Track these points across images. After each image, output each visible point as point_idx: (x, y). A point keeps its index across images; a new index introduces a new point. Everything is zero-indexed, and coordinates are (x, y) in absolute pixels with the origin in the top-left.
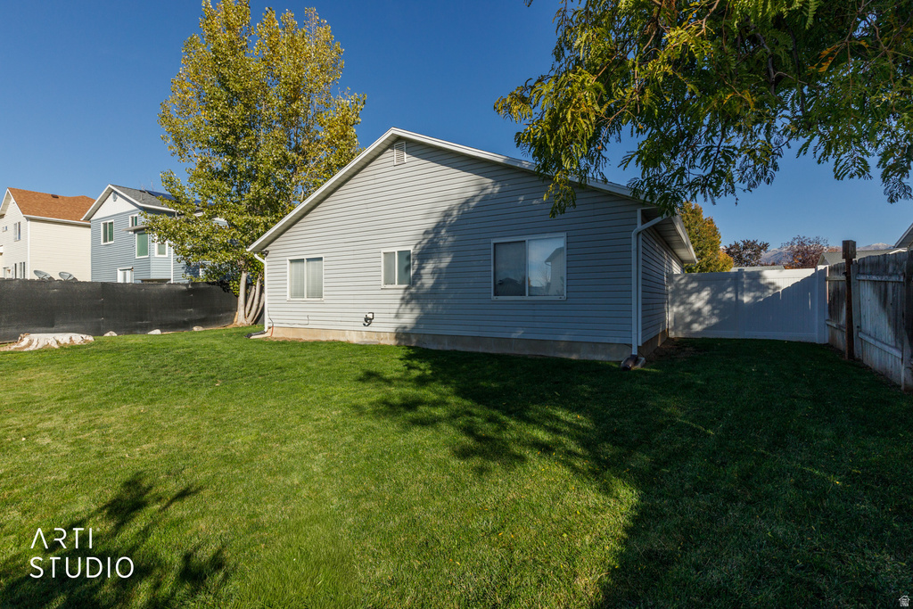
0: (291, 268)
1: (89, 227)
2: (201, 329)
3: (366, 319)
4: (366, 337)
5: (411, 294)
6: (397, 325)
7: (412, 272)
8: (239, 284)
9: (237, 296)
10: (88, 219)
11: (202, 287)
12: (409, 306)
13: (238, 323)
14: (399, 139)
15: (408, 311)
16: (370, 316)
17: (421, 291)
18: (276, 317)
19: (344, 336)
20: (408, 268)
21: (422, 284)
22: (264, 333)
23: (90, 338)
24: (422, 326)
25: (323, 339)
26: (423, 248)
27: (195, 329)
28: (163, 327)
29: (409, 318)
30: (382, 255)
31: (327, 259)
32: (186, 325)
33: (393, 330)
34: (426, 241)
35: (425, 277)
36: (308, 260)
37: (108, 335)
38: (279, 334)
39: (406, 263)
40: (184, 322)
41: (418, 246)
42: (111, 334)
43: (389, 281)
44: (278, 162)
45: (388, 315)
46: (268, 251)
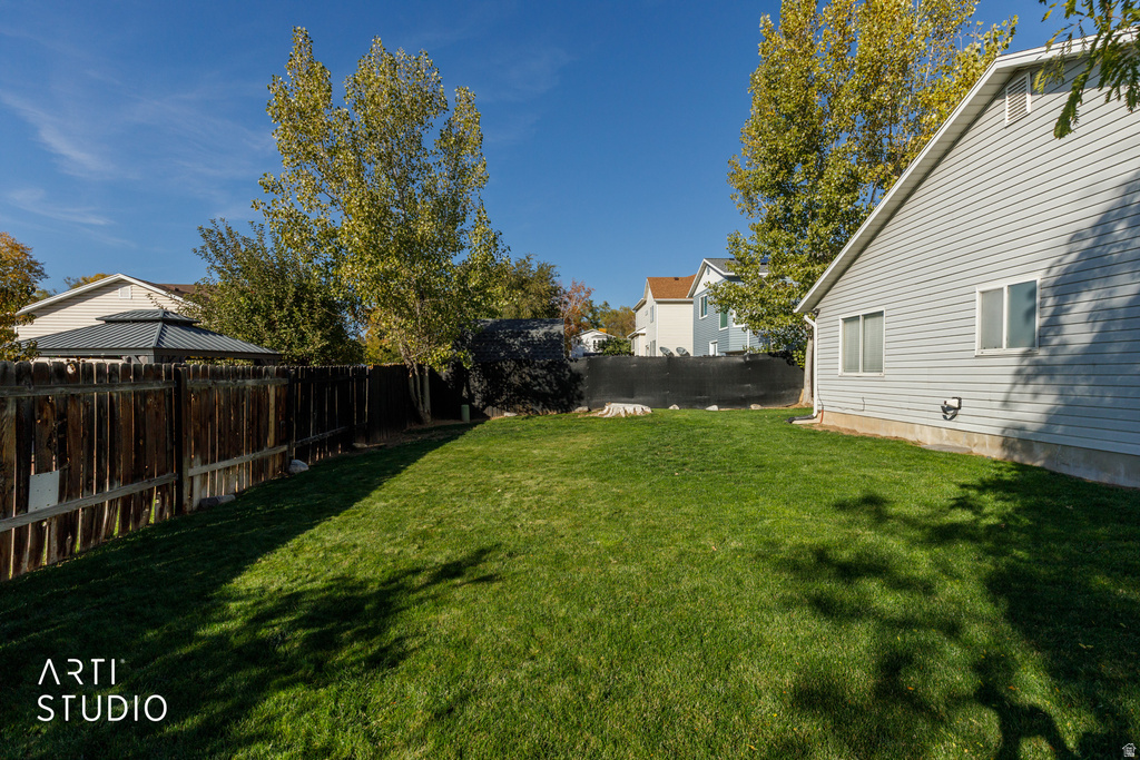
0: (844, 329)
1: (691, 303)
2: (759, 407)
3: (946, 409)
4: (948, 439)
5: (1037, 364)
6: (1007, 423)
7: (1038, 321)
8: (804, 354)
9: (803, 369)
10: (691, 296)
11: (761, 358)
12: (1030, 388)
13: (803, 403)
14: (1017, 72)
15: (1028, 397)
16: (954, 403)
17: (1059, 359)
18: (827, 398)
19: (912, 432)
20: (1031, 313)
21: (1064, 344)
22: (813, 418)
23: (649, 410)
24: (1059, 429)
25: (883, 434)
26: (1066, 273)
27: (753, 407)
28: (720, 403)
29: (1032, 410)
30: (978, 297)
31: (889, 313)
32: (744, 402)
33: (997, 431)
34: (1073, 257)
35: (1069, 329)
36: (866, 316)
37: (671, 408)
38: (830, 422)
39: (1027, 305)
40: (742, 398)
41: (1055, 270)
42: (674, 407)
43: (990, 341)
44: (842, 185)
45: (988, 404)
46: (818, 310)
